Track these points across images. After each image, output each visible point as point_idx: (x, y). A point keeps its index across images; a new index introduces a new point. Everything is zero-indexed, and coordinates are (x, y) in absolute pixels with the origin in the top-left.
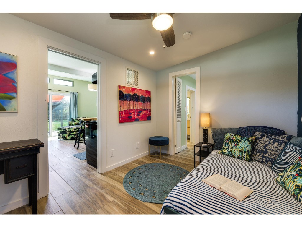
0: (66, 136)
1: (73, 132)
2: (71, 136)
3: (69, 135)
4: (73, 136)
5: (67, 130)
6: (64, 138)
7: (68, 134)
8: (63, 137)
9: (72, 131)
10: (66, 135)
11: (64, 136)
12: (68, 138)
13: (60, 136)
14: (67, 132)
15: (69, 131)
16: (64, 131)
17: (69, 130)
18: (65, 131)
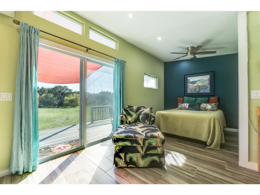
0: (135, 159)
1: (155, 148)
2: (149, 159)
3: (143, 157)
4: (156, 158)
5: (141, 143)
6: (131, 164)
7: (142, 152)
8: (128, 160)
9: (154, 144)
10: (135, 157)
11: (131, 159)
12: (142, 163)
13: (121, 158)
14: (140, 149)
15: (146, 145)
16: (132, 146)
17: (147, 142)
18: (135, 145)
